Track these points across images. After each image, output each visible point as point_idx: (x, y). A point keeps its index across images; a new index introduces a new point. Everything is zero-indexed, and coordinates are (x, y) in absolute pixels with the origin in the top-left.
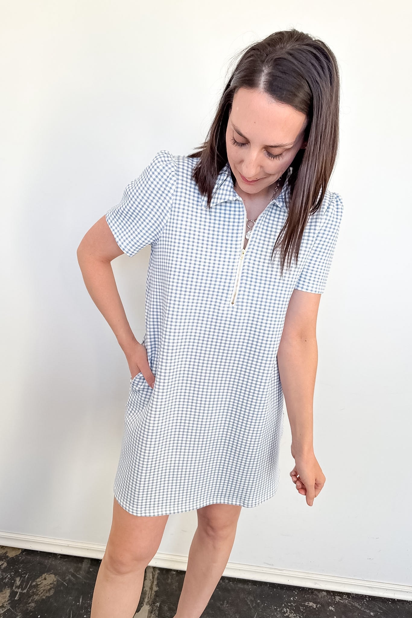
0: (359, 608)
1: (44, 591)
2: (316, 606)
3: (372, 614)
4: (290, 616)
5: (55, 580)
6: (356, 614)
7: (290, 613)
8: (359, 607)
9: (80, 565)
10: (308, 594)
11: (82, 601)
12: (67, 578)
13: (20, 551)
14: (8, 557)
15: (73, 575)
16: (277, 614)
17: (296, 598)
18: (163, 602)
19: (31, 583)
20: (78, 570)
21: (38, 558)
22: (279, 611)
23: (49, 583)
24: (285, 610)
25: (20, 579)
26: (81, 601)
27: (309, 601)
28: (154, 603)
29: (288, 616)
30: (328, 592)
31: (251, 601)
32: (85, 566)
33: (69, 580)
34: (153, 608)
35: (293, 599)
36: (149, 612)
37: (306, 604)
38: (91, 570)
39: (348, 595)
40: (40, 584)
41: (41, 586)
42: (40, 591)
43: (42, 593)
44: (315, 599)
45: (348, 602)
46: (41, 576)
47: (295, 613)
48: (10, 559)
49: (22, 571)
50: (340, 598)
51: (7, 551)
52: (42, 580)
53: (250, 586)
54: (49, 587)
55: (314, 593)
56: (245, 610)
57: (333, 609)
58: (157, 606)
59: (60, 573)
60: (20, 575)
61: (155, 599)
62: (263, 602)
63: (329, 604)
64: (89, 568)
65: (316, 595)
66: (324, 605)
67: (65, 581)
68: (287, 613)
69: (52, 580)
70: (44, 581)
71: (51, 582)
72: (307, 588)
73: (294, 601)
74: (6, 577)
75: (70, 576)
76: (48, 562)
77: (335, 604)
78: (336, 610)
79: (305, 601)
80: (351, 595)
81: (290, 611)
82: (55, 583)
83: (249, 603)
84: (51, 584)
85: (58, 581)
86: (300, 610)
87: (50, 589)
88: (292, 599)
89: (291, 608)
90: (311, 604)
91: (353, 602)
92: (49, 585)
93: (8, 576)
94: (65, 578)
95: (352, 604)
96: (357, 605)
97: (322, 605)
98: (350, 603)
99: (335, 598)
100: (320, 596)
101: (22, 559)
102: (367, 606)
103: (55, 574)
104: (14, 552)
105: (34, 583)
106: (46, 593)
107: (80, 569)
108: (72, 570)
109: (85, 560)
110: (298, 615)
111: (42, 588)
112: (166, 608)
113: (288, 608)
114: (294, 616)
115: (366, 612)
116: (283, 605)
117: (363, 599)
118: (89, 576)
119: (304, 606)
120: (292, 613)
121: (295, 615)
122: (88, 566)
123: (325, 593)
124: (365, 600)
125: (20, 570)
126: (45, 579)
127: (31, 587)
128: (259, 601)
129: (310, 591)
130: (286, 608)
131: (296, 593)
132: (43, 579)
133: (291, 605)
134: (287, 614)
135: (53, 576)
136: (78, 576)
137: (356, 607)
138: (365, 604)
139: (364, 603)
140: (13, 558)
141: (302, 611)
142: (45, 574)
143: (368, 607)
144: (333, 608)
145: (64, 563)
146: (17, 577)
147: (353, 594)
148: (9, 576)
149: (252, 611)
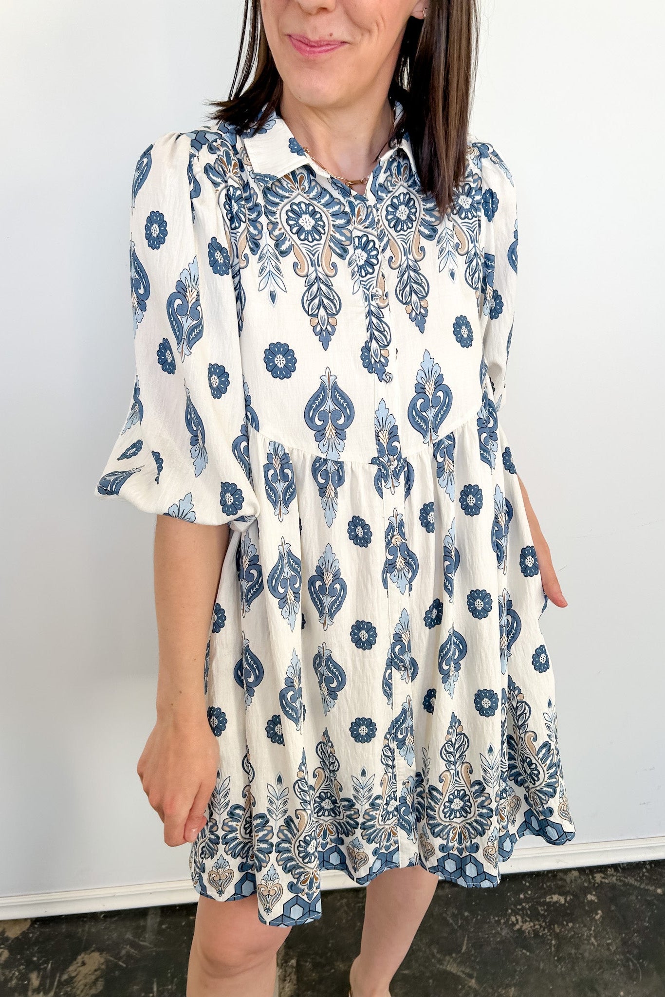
0: (636, 886)
1: (85, 986)
2: (565, 899)
3: (659, 891)
4: (524, 928)
5: (102, 960)
6: (634, 897)
7: (523, 922)
8: (636, 883)
9: (142, 923)
10: (548, 881)
11: (157, 989)
12: (123, 952)
13: (28, 924)
14: (7, 939)
15: (133, 945)
16: (501, 929)
17: (529, 892)
18: (300, 958)
19: (60, 977)
20: (140, 931)
21: (64, 928)
22: (505, 923)
23: (93, 970)
24: (513, 919)
25: (39, 973)
26: (155, 989)
27: (551, 892)
28: (286, 962)
29: (520, 930)
30: (581, 870)
31: (454, 916)
32: (151, 922)
33: (129, 956)
34: (285, 971)
35: (525, 897)
36: (280, 979)
37: (548, 900)
38: (164, 927)
39: (615, 867)
40: (77, 975)
41: (80, 977)
42: (78, 989)
43: (82, 991)
44: (562, 886)
45: (617, 880)
46: (75, 959)
47: (531, 921)
48: (12, 941)
49: (39, 959)
50: (603, 875)
51: (4, 929)
52: (79, 967)
53: (447, 891)
54: (93, 977)
55: (558, 877)
56: (445, 935)
57: (593, 898)
58: (292, 967)
59: (108, 945)
60: (37, 967)
61: (287, 954)
62: (473, 913)
63: (586, 891)
64: (161, 923)
65: (561, 879)
66: (578, 895)
67: (120, 959)
68: (517, 922)
69: (97, 962)
70: (81, 969)
71: (96, 966)
72: (544, 871)
73: (526, 900)
74: (11, 977)
75: (128, 947)
76: (83, 931)
77: (596, 889)
78: (598, 898)
79: (545, 895)
80: (620, 866)
81: (522, 918)
82: (103, 967)
83: (451, 921)
84: (96, 970)
85: (107, 962)
86: (539, 913)
87: (97, 980)
88: (522, 896)
89: (523, 913)
90: (555, 898)
91: (624, 877)
92: (92, 974)
93: (14, 974)
94: (119, 953)
95: (624, 882)
96: (631, 881)
97: (575, 896)
98: (621, 881)
99: (593, 878)
100: (568, 881)
101: (36, 935)
102: (650, 879)
103: (100, 950)
104: (17, 928)
105: (65, 977)
106: (91, 988)
107: (144, 928)
108: (129, 936)
109: (150, 912)
110: (537, 923)
111: (81, 983)
112: (308, 965)
113: (519, 915)
114: (531, 927)
115: (648, 890)
116: (510, 911)
117: (641, 868)
118: (162, 939)
119: (545, 903)
120: (526, 921)
121: (532, 924)
122: (158, 920)
123: (576, 873)
124: (644, 870)
125: (35, 959)
126: (84, 964)
127: (61, 984)
128: (466, 914)
129: (550, 875)
130: (515, 916)
131: (527, 884)
132: (79, 964)
133: (523, 908)
134: (518, 927)
135: (96, 955)
136: (142, 943)
137: (631, 885)
138: (646, 876)
139: (643, 875)
140: (17, 938)
141: (543, 915)
142: (83, 955)
143: (651, 881)
144: (594, 895)
145: (113, 926)
146: (32, 971)
147: (623, 864)
148: (17, 973)
149: (458, 934)
